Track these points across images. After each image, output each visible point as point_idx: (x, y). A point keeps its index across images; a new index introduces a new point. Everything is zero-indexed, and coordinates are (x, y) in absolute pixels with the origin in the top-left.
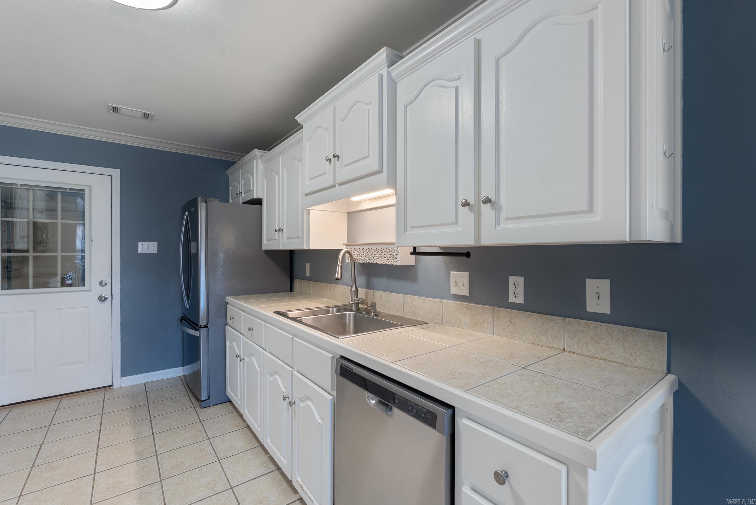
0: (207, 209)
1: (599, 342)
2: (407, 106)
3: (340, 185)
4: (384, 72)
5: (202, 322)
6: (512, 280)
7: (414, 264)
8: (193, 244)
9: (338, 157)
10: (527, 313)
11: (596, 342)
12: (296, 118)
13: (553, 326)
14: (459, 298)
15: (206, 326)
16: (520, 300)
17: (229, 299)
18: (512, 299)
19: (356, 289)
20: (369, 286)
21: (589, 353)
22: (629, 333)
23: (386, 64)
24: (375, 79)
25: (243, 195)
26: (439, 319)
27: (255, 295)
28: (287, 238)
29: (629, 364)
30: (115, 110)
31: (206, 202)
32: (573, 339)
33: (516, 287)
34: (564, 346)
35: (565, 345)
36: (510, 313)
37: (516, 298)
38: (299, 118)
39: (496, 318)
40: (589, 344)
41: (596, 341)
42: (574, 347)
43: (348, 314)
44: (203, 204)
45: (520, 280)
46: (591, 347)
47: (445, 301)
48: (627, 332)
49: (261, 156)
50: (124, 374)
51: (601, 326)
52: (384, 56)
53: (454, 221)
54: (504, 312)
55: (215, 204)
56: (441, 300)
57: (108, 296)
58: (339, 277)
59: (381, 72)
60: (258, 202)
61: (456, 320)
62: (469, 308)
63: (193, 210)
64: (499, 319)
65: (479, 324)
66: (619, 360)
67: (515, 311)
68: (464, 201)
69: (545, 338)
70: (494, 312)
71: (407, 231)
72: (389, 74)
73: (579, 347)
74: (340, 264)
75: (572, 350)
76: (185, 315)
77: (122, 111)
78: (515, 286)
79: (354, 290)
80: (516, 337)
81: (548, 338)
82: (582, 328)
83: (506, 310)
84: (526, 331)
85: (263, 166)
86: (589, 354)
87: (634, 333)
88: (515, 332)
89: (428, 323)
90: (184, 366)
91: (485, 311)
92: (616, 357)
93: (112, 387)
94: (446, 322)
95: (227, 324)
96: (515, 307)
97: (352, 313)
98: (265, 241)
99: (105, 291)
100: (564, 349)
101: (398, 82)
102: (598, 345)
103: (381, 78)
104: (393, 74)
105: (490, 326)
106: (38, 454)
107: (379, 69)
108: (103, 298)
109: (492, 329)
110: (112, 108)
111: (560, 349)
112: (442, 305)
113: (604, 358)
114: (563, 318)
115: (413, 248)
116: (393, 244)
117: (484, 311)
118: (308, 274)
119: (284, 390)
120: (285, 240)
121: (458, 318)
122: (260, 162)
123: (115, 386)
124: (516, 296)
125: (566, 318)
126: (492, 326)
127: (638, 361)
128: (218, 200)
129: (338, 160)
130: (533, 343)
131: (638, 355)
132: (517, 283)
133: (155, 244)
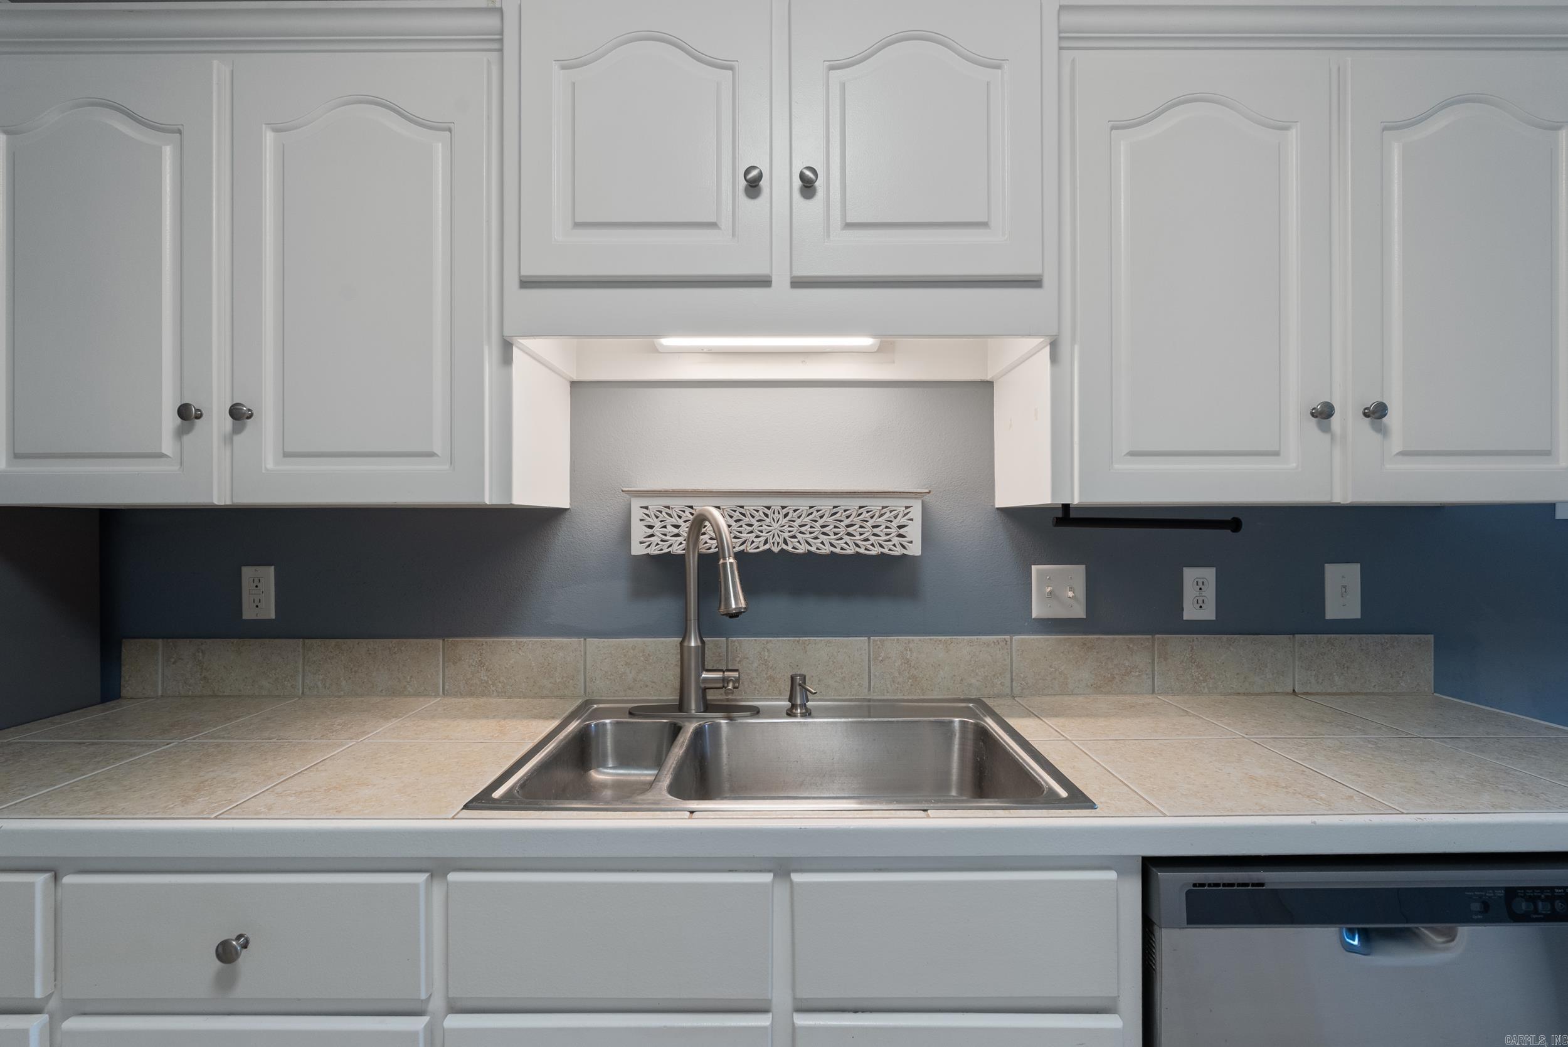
1: (1348, 668)
6: (1190, 575)
10: (1225, 637)
11: (1344, 668)
13: (1275, 654)
14: (1057, 626)
16: (1209, 613)
18: (1190, 614)
21: (1335, 688)
22: (1388, 645)
26: (1002, 684)
29: (1390, 691)
32: (1308, 669)
33: (1201, 589)
34: (1294, 685)
35: (1296, 683)
36: (1190, 641)
37: (1202, 611)
39: (1159, 658)
40: (1335, 674)
41: (1344, 666)
42: (1309, 683)
45: (1209, 574)
46: (1336, 678)
47: (1016, 638)
48: (1387, 643)
51: (1350, 639)
54: (1177, 643)
56: (1007, 637)
61: (1056, 679)
62: (1089, 645)
64: (1166, 659)
65: (1117, 677)
66: (1376, 690)
67: (1200, 637)
69: (1261, 679)
70: (1153, 645)
73: (1318, 683)
75: (1308, 690)
78: (1198, 588)
80: (1204, 687)
81: (1266, 677)
83: (1181, 638)
84: (1225, 671)
86: (1334, 690)
87: (1395, 644)
88: (1201, 678)
91: (1131, 646)
92: (1373, 685)
94: (1023, 689)
100: (1294, 690)
102: (1347, 673)
105: (1144, 677)
109: (1150, 682)
111: (1288, 693)
112: (1011, 649)
113: (1356, 691)
114: (1291, 636)
117: (1129, 647)
118: (255, 608)
121: (1060, 673)
124: (1200, 607)
125: (1296, 635)
126: (1151, 676)
127: (1402, 684)
130: (1239, 691)
131: (1401, 675)
132: (1202, 580)
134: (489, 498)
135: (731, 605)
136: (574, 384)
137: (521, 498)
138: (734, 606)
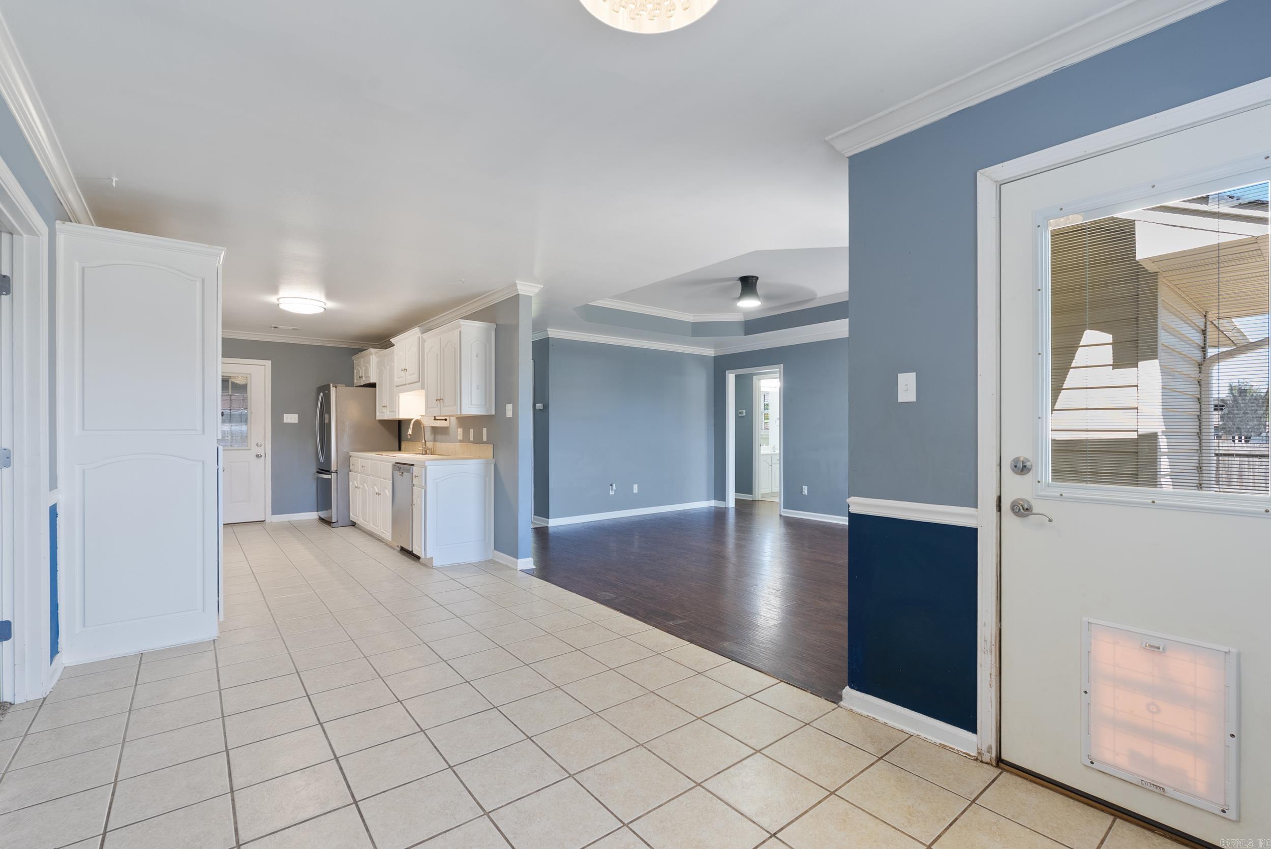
0: (336, 392)
3: (409, 384)
4: (420, 335)
5: (333, 468)
6: (471, 430)
7: (448, 426)
8: (326, 416)
12: (391, 339)
14: (460, 441)
15: (336, 472)
17: (351, 453)
18: (471, 439)
19: (425, 441)
20: (435, 441)
23: (420, 332)
24: (416, 337)
25: (364, 379)
28: (390, 412)
30: (275, 328)
31: (336, 387)
33: (472, 434)
38: (393, 340)
39: (467, 448)
44: (334, 388)
49: (377, 353)
50: (274, 512)
52: (419, 329)
54: (469, 445)
55: (342, 388)
56: (455, 443)
57: (263, 454)
58: (411, 433)
59: (418, 334)
60: (373, 385)
62: (461, 445)
63: (327, 392)
72: (422, 336)
74: (411, 427)
76: (319, 469)
77: (280, 328)
79: (423, 442)
85: (377, 360)
89: (450, 455)
90: (318, 511)
93: (265, 522)
94: (456, 454)
95: (351, 471)
96: (472, 442)
98: (378, 414)
99: (261, 451)
101: (425, 341)
103: (419, 338)
104: (424, 338)
108: (260, 455)
110: (273, 327)
112: (456, 446)
115: (434, 417)
116: (426, 415)
118: (409, 436)
119: (377, 491)
120: (388, 413)
121: (459, 451)
122: (374, 356)
123: (267, 521)
124: (472, 437)
128: (344, 385)
133: (297, 416)
134: (397, 418)
135: (409, 433)
137: (400, 418)
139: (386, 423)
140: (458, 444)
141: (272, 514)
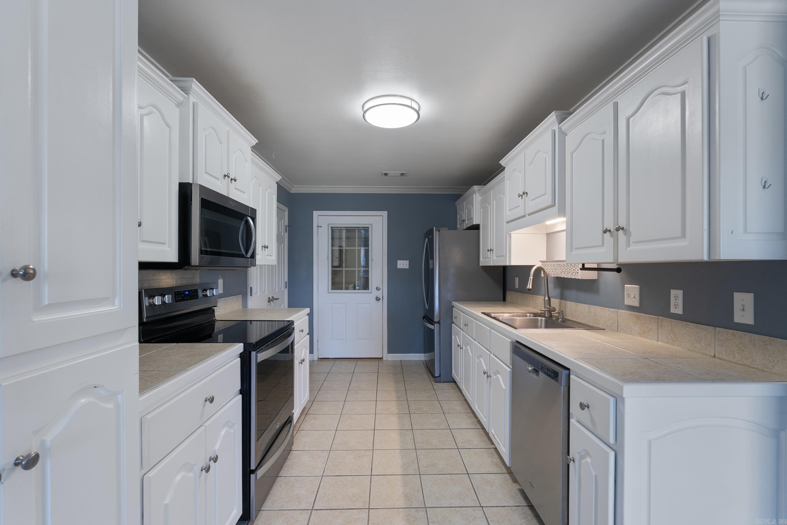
0: (439, 236)
1: (743, 350)
2: (572, 154)
3: (529, 215)
4: (556, 127)
5: (436, 319)
6: (673, 292)
7: (597, 278)
8: (431, 261)
9: (527, 193)
10: (684, 323)
11: (741, 350)
12: (500, 162)
13: (706, 335)
14: (631, 308)
15: (439, 323)
16: (679, 311)
17: (454, 303)
18: (673, 310)
19: (549, 298)
20: (562, 297)
21: (735, 360)
22: (768, 343)
23: (557, 122)
24: (549, 135)
25: (467, 222)
26: (615, 326)
27: (473, 302)
28: (497, 257)
29: (768, 370)
30: (386, 174)
31: (439, 231)
32: (721, 346)
33: (676, 299)
34: (715, 354)
35: (716, 352)
36: (671, 322)
37: (676, 309)
38: (503, 162)
39: (660, 327)
40: (735, 352)
41: (740, 349)
42: (722, 354)
43: (540, 319)
44: (437, 232)
45: (680, 293)
46: (736, 355)
47: (620, 311)
48: (767, 341)
49: (479, 190)
50: (389, 352)
51: (745, 335)
52: (554, 117)
53: (601, 244)
54: (667, 322)
55: (445, 232)
56: (617, 310)
57: (381, 297)
58: (531, 287)
59: (554, 128)
60: (476, 227)
61: (629, 328)
62: (638, 317)
63: (430, 237)
64: (662, 328)
65: (646, 331)
66: (760, 367)
67: (675, 321)
68: (605, 228)
69: (700, 346)
70: (658, 321)
71: (572, 251)
72: (560, 128)
73: (726, 355)
74: (532, 278)
75: (721, 357)
76: (426, 315)
77: (389, 175)
79: (547, 300)
80: (676, 344)
81: (702, 345)
82: (730, 337)
83: (668, 320)
84: (684, 338)
85: (481, 198)
86: (735, 361)
87: (772, 343)
88: (675, 339)
89: (605, 330)
90: (425, 353)
91: (651, 320)
92: (758, 364)
93: (382, 359)
94: (620, 330)
95: (453, 323)
96: (676, 317)
97: (543, 318)
98: (481, 259)
99: (379, 294)
100: (715, 355)
101: (567, 133)
102: (742, 353)
103: (554, 132)
104: (563, 129)
105: (655, 333)
106: (350, 385)
107: (553, 126)
108: (378, 298)
109: (657, 337)
110: (384, 174)
111: (711, 356)
112: (618, 314)
113: (747, 365)
114: (714, 328)
115: (582, 264)
116: (564, 261)
117: (650, 320)
118: (517, 286)
119: (485, 368)
120: (495, 258)
121: (630, 326)
122: (478, 195)
123: (384, 359)
124: (676, 307)
125: (716, 328)
126: (657, 334)
127: (776, 368)
129: (527, 196)
130: (689, 349)
131: (776, 363)
132: (677, 295)
133: (407, 262)
134: (508, 264)
135: (527, 287)
136: (547, 234)
137: (513, 263)
138: (528, 287)
139: (489, 270)
140: (624, 313)
141: (388, 353)
